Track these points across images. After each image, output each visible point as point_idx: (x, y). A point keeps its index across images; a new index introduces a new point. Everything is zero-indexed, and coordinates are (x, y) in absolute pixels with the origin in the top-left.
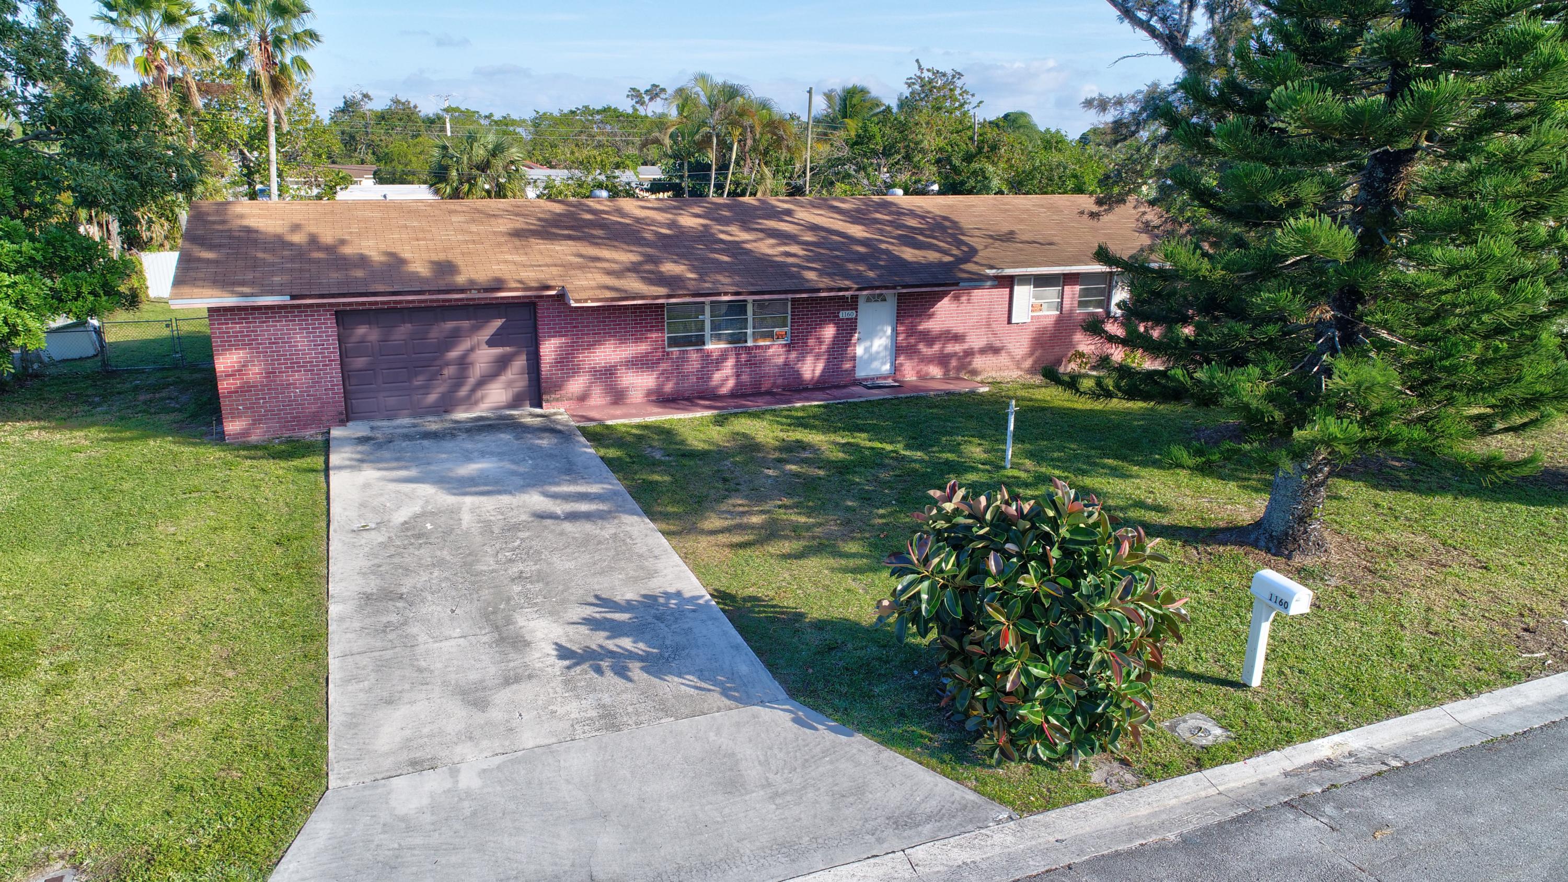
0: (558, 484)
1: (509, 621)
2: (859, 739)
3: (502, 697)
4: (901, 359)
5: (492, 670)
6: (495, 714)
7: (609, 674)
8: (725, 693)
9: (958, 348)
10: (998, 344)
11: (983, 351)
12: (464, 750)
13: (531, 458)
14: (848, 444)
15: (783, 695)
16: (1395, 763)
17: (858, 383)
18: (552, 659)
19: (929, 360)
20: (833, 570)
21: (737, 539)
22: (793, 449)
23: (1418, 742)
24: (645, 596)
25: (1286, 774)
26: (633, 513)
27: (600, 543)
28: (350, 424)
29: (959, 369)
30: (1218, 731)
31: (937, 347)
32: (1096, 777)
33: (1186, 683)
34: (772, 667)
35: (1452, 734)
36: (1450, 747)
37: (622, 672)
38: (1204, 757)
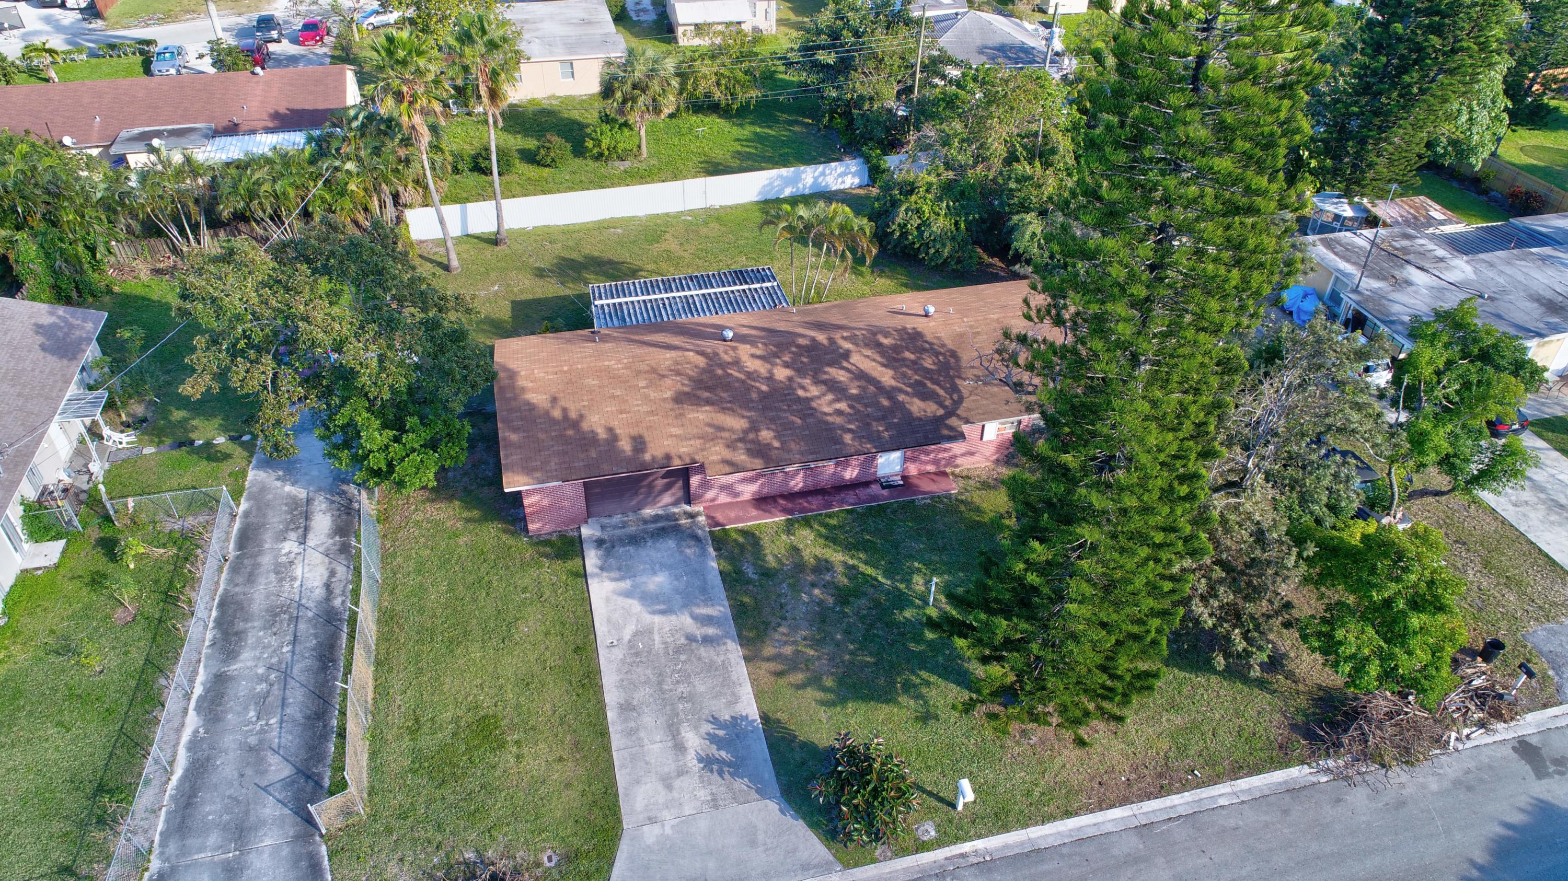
0: (698, 606)
1: (679, 733)
2: (801, 822)
3: (677, 783)
4: (908, 464)
5: (673, 767)
6: (675, 794)
7: (716, 773)
8: (758, 791)
9: (946, 455)
10: (973, 450)
11: (963, 455)
12: (666, 815)
13: (686, 574)
15: (778, 795)
16: (988, 858)
17: (877, 481)
18: (695, 762)
19: (926, 463)
20: (817, 701)
21: (779, 667)
22: (823, 566)
23: (1006, 846)
24: (732, 717)
25: (946, 859)
26: (734, 641)
27: (716, 670)
28: (590, 520)
29: (946, 466)
30: (933, 833)
31: (932, 456)
32: (877, 852)
33: (935, 803)
34: (777, 774)
35: (1022, 844)
36: (1017, 851)
37: (721, 773)
38: (922, 847)
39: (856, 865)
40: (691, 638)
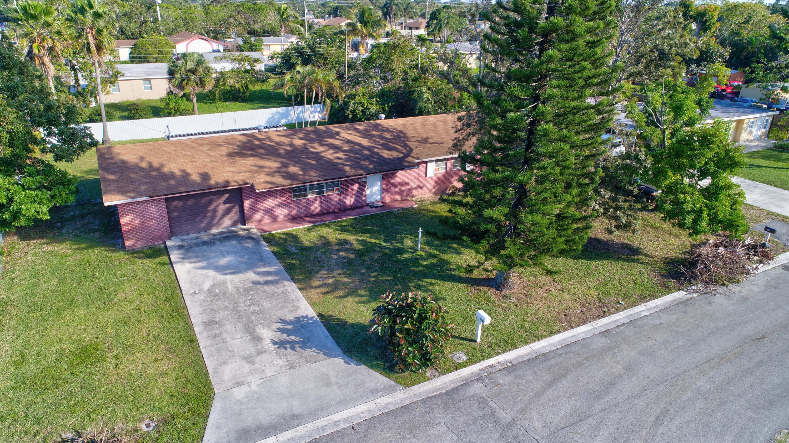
0: (259, 267)
1: (254, 331)
2: (363, 367)
3: (258, 359)
4: (384, 194)
5: (253, 350)
6: (257, 366)
7: (289, 349)
8: (324, 354)
9: (406, 188)
10: (422, 185)
11: (416, 188)
12: (251, 378)
13: (247, 254)
14: (363, 240)
15: (341, 353)
16: (509, 365)
17: (367, 205)
18: (271, 345)
19: (395, 193)
20: (357, 303)
21: (325, 290)
22: (342, 243)
23: (519, 357)
24: (296, 318)
25: (480, 370)
26: (288, 280)
27: (278, 295)
28: (172, 238)
29: (407, 196)
30: (464, 357)
31: (398, 188)
32: (428, 375)
33: (459, 341)
34: (338, 343)
35: (529, 354)
36: (527, 358)
37: (293, 348)
38: (458, 366)
39: (414, 384)
40: (256, 283)
